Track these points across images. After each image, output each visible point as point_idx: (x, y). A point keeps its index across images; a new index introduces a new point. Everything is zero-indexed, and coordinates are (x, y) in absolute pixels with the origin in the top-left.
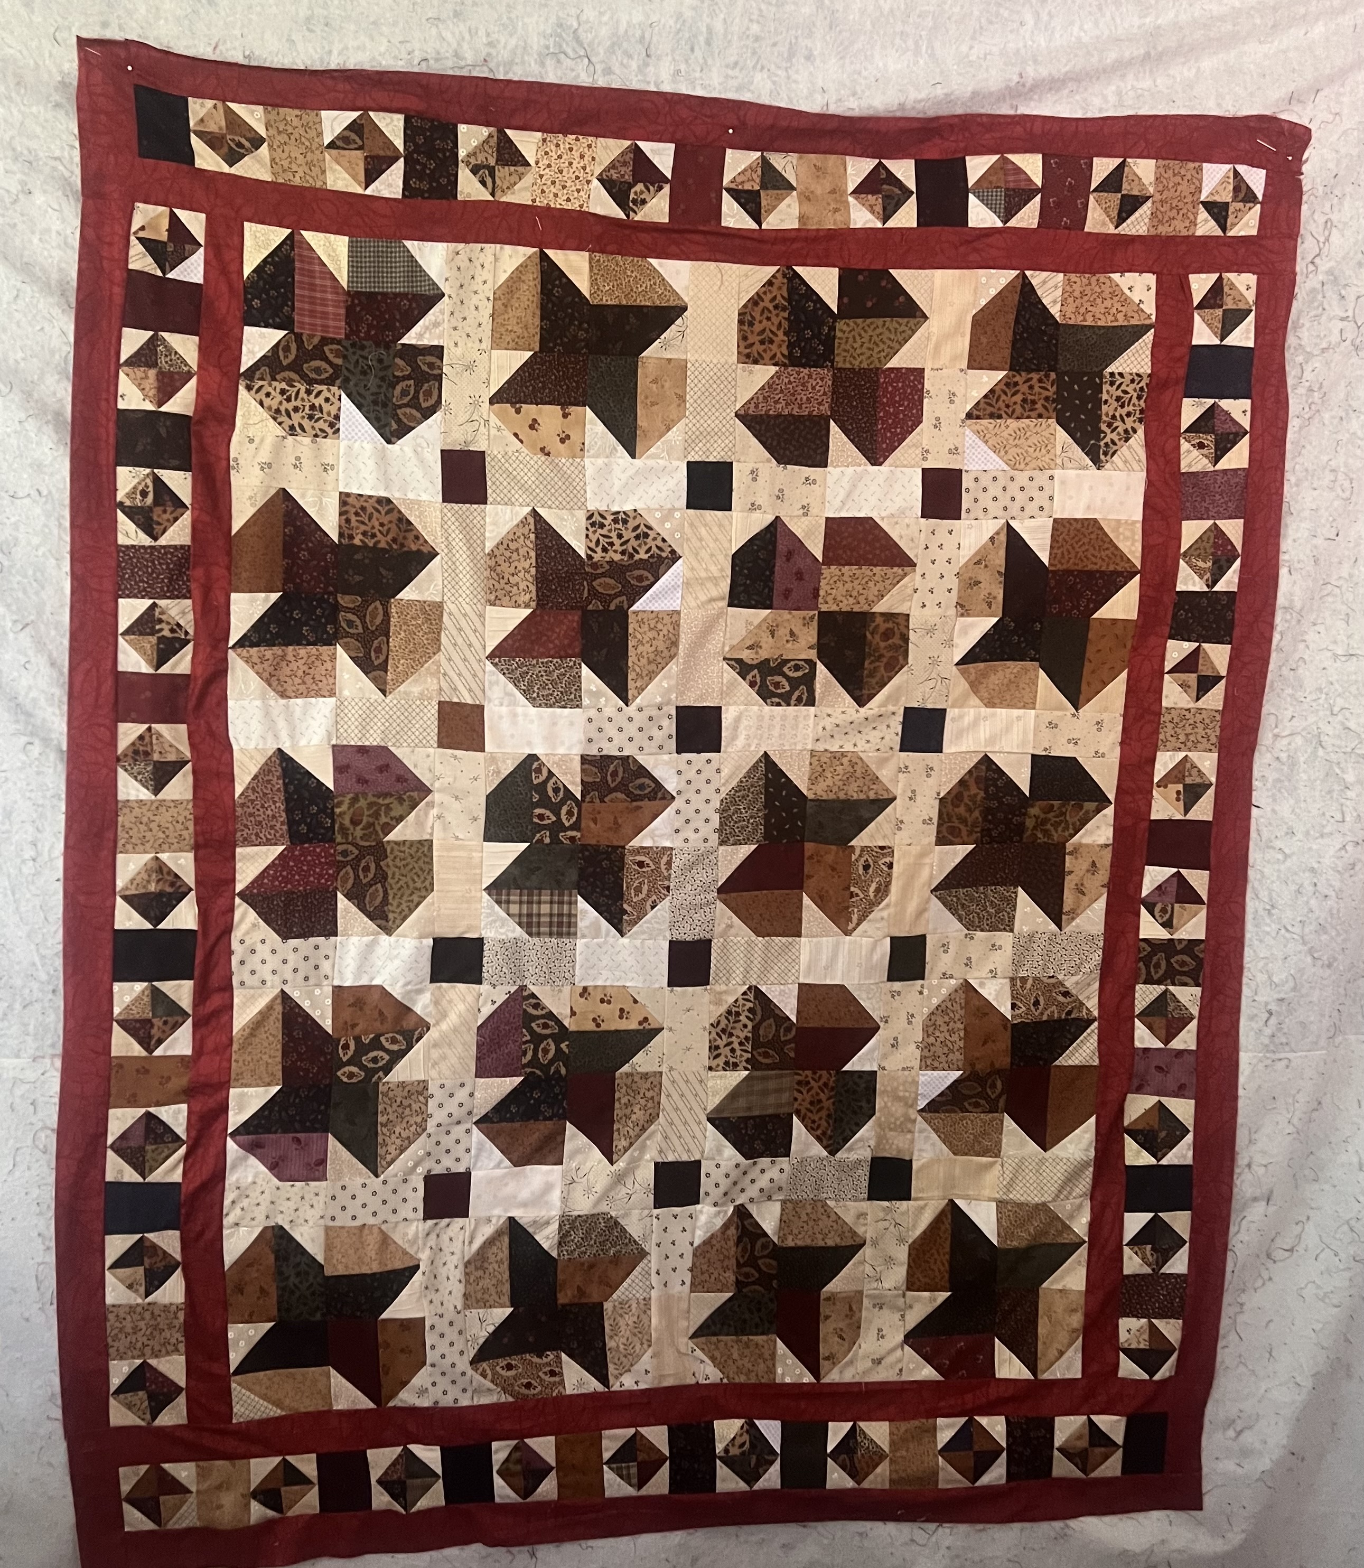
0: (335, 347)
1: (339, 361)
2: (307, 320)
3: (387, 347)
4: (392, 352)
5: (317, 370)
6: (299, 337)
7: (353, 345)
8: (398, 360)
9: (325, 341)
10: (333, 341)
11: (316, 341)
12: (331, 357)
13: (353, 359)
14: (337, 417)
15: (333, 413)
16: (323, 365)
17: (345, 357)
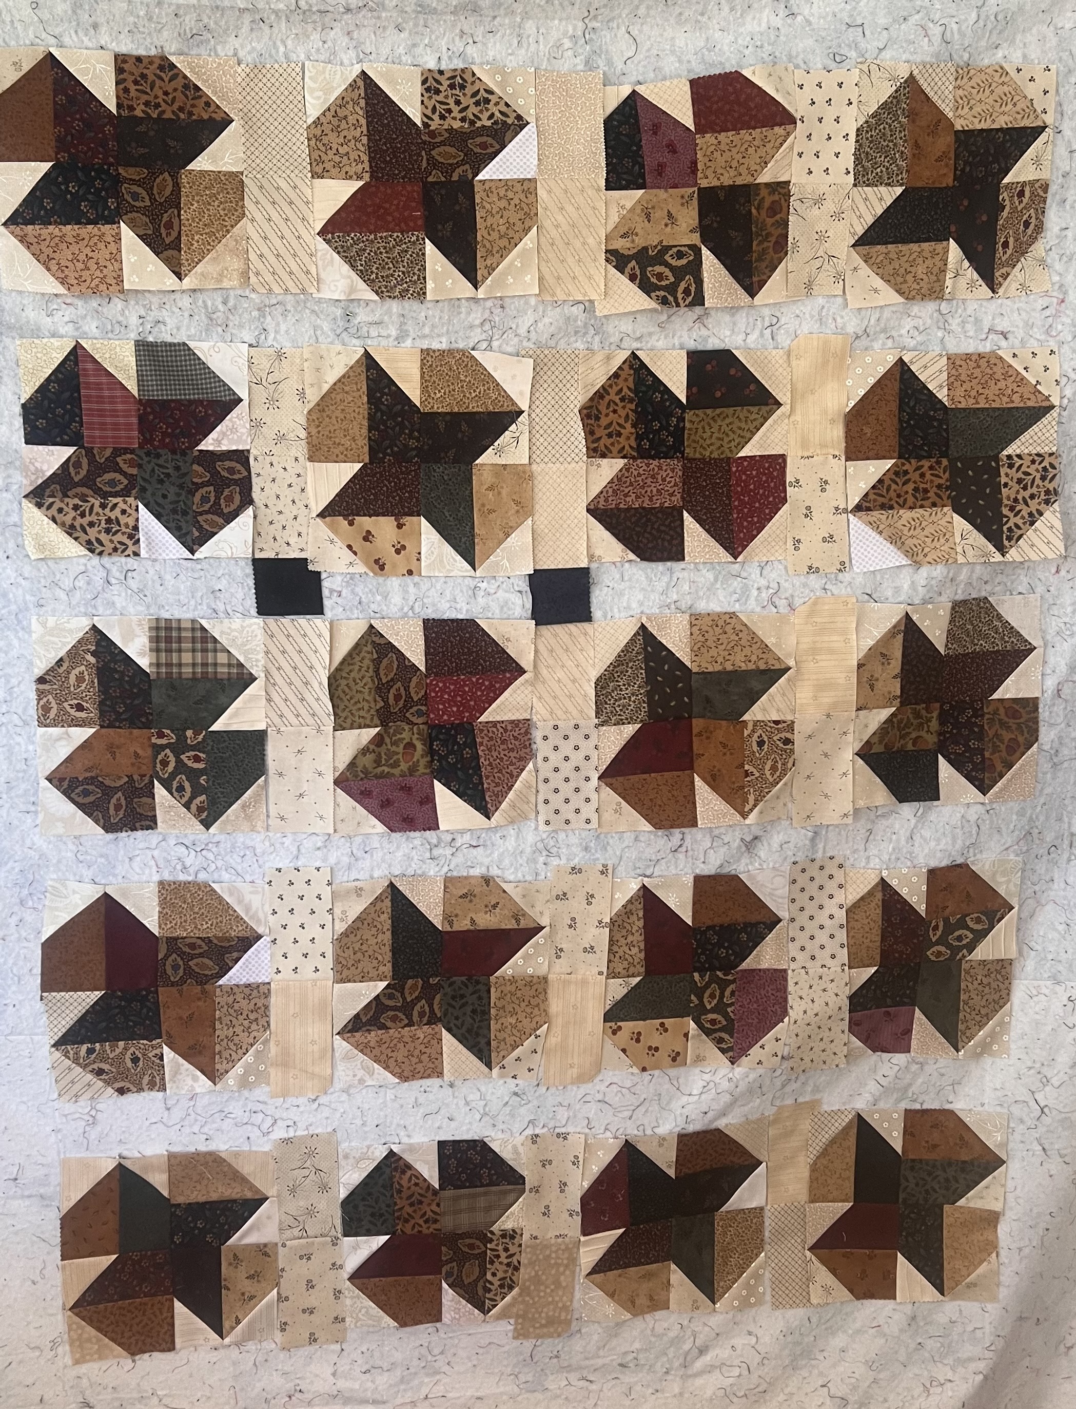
0: (129, 456)
1: (134, 471)
2: (97, 433)
3: (184, 453)
4: (189, 459)
5: (112, 483)
6: (89, 452)
7: (148, 454)
8: (195, 467)
9: (117, 452)
10: (126, 451)
11: (108, 453)
12: (124, 467)
13: (149, 468)
14: (136, 528)
15: (131, 523)
16: (118, 476)
17: (140, 466)
